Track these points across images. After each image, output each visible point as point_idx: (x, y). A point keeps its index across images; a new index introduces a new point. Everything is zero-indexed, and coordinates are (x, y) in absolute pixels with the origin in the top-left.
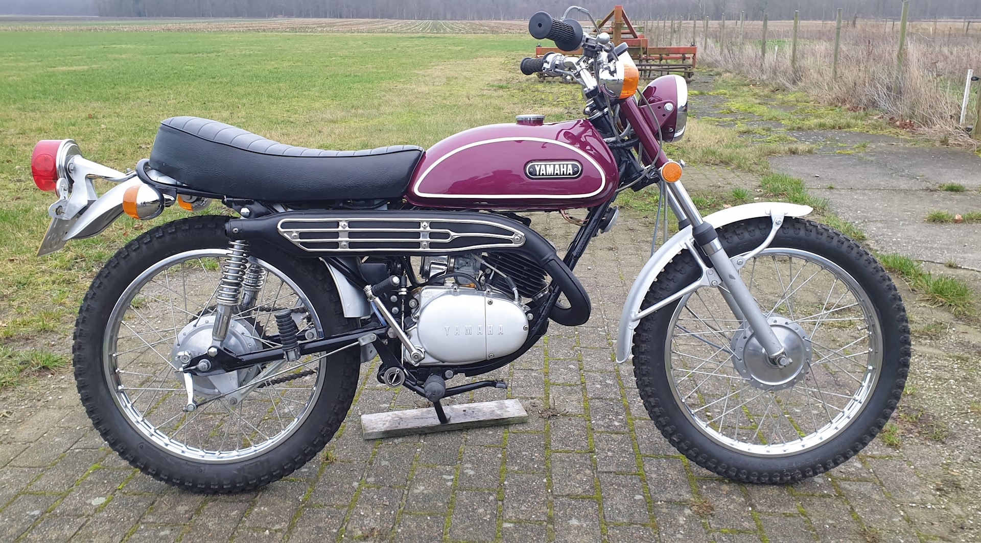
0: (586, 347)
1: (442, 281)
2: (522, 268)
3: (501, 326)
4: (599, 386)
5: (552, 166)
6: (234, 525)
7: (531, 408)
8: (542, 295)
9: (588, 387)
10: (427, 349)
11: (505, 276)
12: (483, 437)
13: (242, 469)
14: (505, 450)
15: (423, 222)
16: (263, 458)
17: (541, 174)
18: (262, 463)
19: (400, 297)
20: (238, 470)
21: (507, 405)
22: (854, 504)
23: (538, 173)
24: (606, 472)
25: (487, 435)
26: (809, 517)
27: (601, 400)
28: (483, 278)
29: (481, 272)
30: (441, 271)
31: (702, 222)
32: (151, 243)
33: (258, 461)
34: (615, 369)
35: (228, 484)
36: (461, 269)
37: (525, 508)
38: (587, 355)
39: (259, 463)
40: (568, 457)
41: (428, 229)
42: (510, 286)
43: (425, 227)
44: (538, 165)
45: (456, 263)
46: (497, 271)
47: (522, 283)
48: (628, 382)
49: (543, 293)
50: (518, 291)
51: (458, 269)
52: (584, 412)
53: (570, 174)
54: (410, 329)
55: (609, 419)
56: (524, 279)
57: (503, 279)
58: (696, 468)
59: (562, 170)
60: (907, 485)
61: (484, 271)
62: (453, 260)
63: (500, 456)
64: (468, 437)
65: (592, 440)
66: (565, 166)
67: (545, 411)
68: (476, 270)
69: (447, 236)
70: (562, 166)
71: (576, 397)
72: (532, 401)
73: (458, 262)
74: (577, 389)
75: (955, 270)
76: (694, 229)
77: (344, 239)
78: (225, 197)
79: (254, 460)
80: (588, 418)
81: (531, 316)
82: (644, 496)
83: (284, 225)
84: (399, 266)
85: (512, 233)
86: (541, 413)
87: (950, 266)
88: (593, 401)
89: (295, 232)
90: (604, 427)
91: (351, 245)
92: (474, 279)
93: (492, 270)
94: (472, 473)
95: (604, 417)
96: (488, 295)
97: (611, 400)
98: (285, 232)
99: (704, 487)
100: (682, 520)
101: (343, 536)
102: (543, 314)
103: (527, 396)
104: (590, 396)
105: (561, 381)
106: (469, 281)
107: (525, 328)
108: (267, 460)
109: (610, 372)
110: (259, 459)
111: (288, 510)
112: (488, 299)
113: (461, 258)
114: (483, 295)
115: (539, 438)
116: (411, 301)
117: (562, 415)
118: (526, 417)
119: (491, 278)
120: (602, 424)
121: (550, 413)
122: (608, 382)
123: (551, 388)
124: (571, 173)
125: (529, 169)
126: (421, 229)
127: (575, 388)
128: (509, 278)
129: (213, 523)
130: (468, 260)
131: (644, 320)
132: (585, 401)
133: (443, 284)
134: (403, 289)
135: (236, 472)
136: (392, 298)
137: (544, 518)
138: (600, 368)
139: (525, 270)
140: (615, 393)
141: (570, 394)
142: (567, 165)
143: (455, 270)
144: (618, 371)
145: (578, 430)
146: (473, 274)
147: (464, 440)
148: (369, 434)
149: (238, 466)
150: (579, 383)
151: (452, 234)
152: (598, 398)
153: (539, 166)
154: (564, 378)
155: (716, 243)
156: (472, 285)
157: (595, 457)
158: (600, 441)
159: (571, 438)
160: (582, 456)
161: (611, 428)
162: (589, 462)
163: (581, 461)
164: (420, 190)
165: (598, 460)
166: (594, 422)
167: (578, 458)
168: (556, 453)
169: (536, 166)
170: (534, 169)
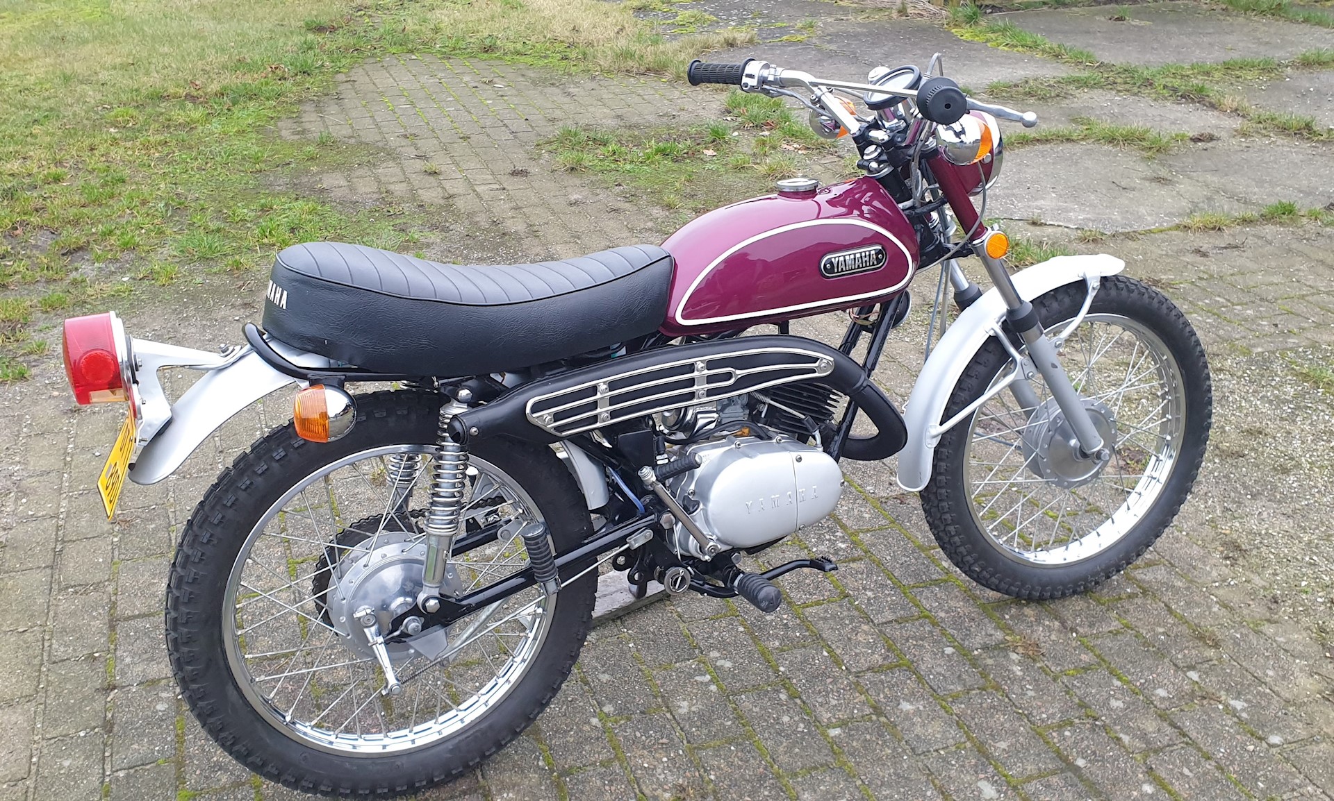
2: (801, 395)
3: (815, 487)
5: (852, 257)
10: (719, 535)
11: (803, 417)
12: (697, 604)
13: (457, 748)
14: (741, 619)
15: (697, 362)
16: (483, 726)
18: (483, 732)
20: (451, 751)
22: (1165, 599)
23: (836, 269)
24: (886, 623)
26: (1137, 629)
30: (708, 420)
32: (287, 459)
33: (477, 731)
35: (440, 775)
36: (727, 411)
37: (836, 702)
39: (479, 734)
41: (705, 371)
42: (809, 428)
43: (701, 372)
44: (835, 258)
51: (722, 411)
53: (872, 264)
54: (694, 513)
55: (827, 540)
58: (979, 590)
59: (864, 260)
60: (1196, 560)
66: (867, 253)
69: (729, 376)
70: (863, 254)
75: (1041, 228)
77: (603, 411)
78: (435, 379)
79: (471, 732)
82: (954, 647)
83: (537, 407)
84: (651, 423)
85: (815, 360)
87: (1034, 224)
89: (547, 414)
91: (613, 414)
93: (765, 404)
94: (728, 664)
98: (536, 417)
99: (1007, 617)
100: (1017, 670)
108: (491, 727)
110: (477, 728)
111: (543, 788)
112: (795, 455)
120: (826, 550)
124: (875, 263)
125: (825, 265)
126: (696, 373)
131: (944, 435)
134: (662, 457)
135: (449, 755)
137: (868, 711)
139: (804, 397)
142: (869, 251)
143: (721, 414)
146: (742, 414)
147: (676, 614)
149: (450, 745)
151: (738, 372)
156: (747, 431)
157: (856, 603)
158: (845, 577)
159: (807, 581)
160: (841, 606)
161: (841, 553)
162: (856, 613)
163: (845, 613)
164: (684, 317)
165: (864, 607)
166: (814, 549)
167: (838, 609)
168: (808, 609)
169: (833, 260)
170: (832, 263)
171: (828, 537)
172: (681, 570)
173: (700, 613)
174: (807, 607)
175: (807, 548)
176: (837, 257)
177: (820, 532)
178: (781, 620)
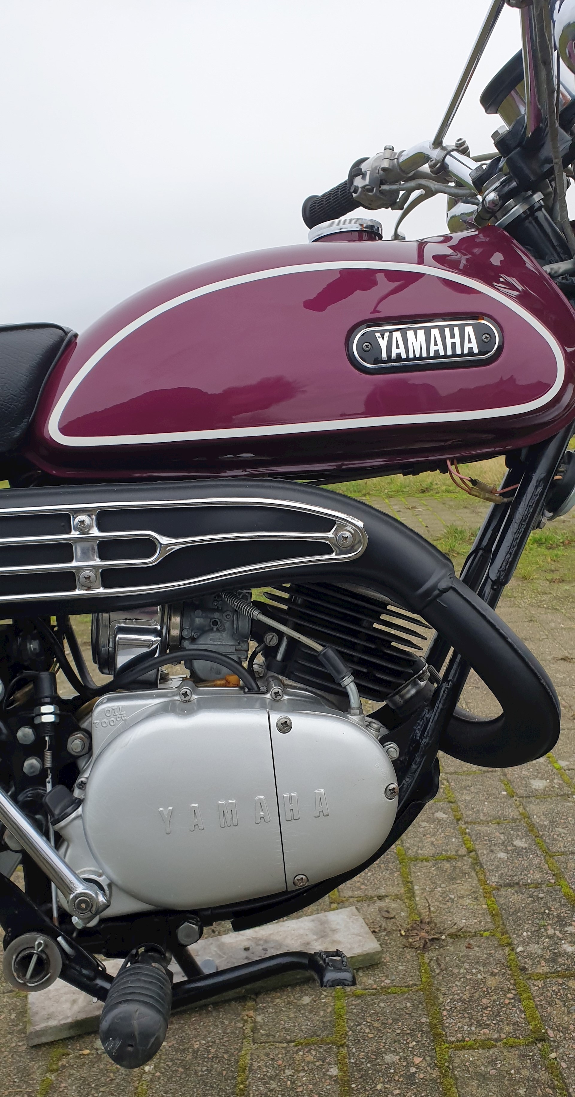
0: (455, 773)
1: (151, 674)
4: (502, 855)
5: (421, 333)
7: (384, 925)
8: (413, 691)
9: (483, 859)
10: (115, 878)
11: (319, 648)
12: (292, 1015)
14: (344, 1051)
15: (77, 512)
17: (394, 355)
19: (39, 729)
21: (334, 926)
23: (384, 355)
25: (299, 1008)
27: (516, 888)
28: (260, 659)
29: (253, 645)
30: (145, 650)
34: (521, 814)
36: (201, 641)
38: (461, 788)
40: (493, 1062)
41: (95, 532)
42: (334, 674)
43: (84, 529)
44: (382, 334)
45: (186, 625)
46: (296, 635)
47: (362, 662)
48: (554, 840)
49: (415, 684)
50: (358, 686)
51: (193, 640)
52: (493, 921)
53: (471, 353)
54: (63, 823)
55: (548, 936)
56: (366, 651)
57: (313, 657)
59: (449, 341)
61: (260, 640)
62: (176, 620)
63: (334, 1071)
64: (259, 1019)
65: (532, 1004)
66: (456, 330)
67: (413, 929)
68: (242, 638)
69: (148, 547)
70: (447, 330)
71: (467, 886)
72: (382, 904)
73: (192, 622)
74: (464, 864)
80: (505, 939)
81: (393, 747)
84: (33, 646)
85: (327, 524)
86: (406, 937)
88: (503, 892)
90: (547, 961)
92: (235, 666)
93: (281, 634)
95: (537, 935)
96: (276, 703)
97: (537, 886)
102: (425, 741)
103: (370, 893)
104: (494, 880)
105: (428, 851)
106: (225, 670)
107: (389, 793)
109: (514, 820)
112: (276, 717)
113: (199, 612)
114: (263, 706)
115: (415, 1007)
116: (71, 739)
117: (451, 936)
118: (378, 953)
119: (279, 657)
120: (540, 952)
121: (423, 934)
122: (518, 843)
123: (413, 869)
124: (476, 350)
125: (360, 346)
126: (74, 534)
127: (459, 864)
128: (331, 653)
130: (216, 615)
132: (487, 895)
133: (152, 685)
134: (44, 709)
136: (20, 734)
138: (492, 813)
140: (540, 868)
141: (452, 879)
142: (461, 328)
143: (186, 644)
144: (529, 818)
145: (493, 974)
146: (232, 649)
147: (249, 1026)
148: (38, 1034)
150: (463, 851)
151: (164, 540)
152: (510, 885)
153: (387, 335)
154: (432, 843)
156: (233, 678)
157: (553, 1055)
158: (550, 1004)
159: (485, 1001)
160: (523, 1056)
161: (560, 960)
162: (544, 1076)
163: (525, 1073)
164: (66, 430)
165: (564, 1065)
166: (520, 949)
167: (517, 1063)
168: (461, 1053)
171: (551, 932)
172: (41, 939)
173: (287, 1030)
174: (463, 1048)
175: (510, 944)
177: (542, 923)
178: (407, 1066)
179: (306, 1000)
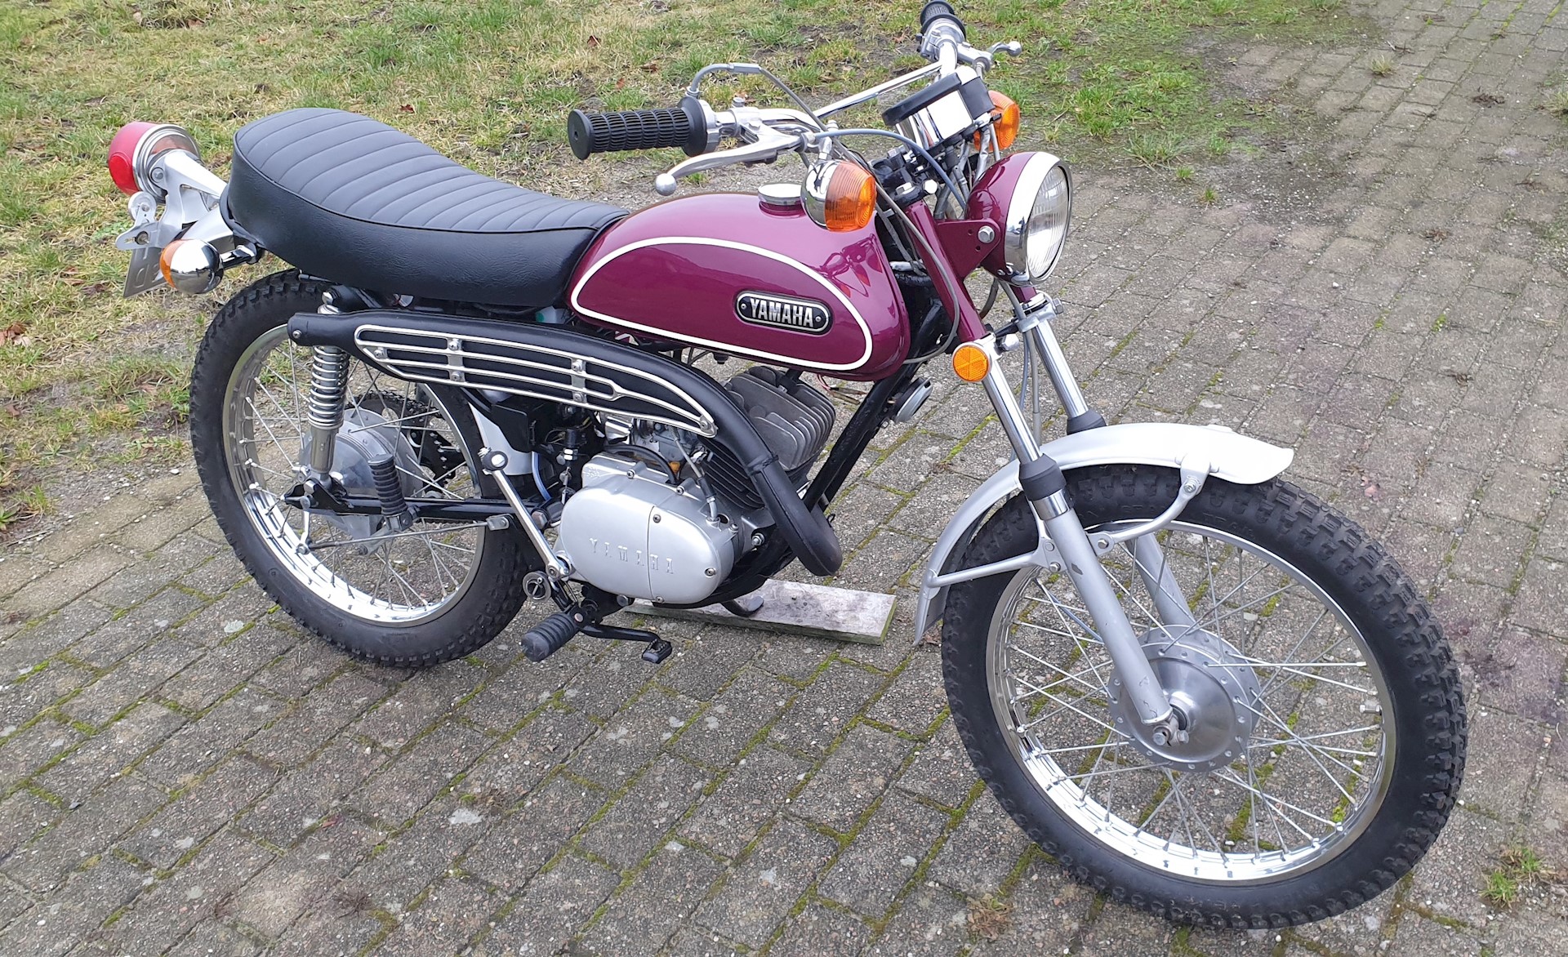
3: (670, 560)
5: (779, 305)
6: (344, 722)
14: (799, 694)
15: (576, 360)
17: (760, 317)
23: (754, 314)
24: (904, 793)
25: (798, 653)
31: (1034, 457)
37: (724, 825)
39: (406, 637)
40: (876, 741)
41: (583, 373)
43: (578, 369)
44: (755, 299)
53: (809, 325)
59: (795, 316)
63: (781, 703)
66: (801, 309)
69: (610, 390)
70: (795, 308)
76: (1022, 469)
77: (455, 368)
79: (403, 632)
82: (918, 863)
83: (364, 336)
84: (570, 410)
85: (698, 412)
89: (380, 347)
91: (469, 378)
94: (713, 726)
98: (365, 346)
99: (1035, 877)
100: (934, 932)
101: (452, 789)
107: (708, 573)
112: (656, 512)
118: (877, 638)
124: (811, 325)
125: (741, 304)
126: (573, 371)
128: (703, 481)
129: (323, 710)
134: (567, 451)
136: (559, 458)
137: (734, 852)
142: (805, 308)
147: (760, 653)
151: (617, 388)
153: (757, 301)
155: (1058, 499)
159: (917, 702)
168: (865, 726)
169: (752, 301)
170: (749, 305)
172: (541, 578)
174: (870, 724)
176: (757, 299)
179: (809, 650)
